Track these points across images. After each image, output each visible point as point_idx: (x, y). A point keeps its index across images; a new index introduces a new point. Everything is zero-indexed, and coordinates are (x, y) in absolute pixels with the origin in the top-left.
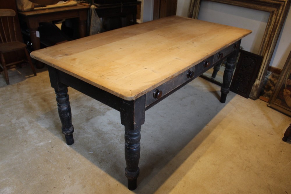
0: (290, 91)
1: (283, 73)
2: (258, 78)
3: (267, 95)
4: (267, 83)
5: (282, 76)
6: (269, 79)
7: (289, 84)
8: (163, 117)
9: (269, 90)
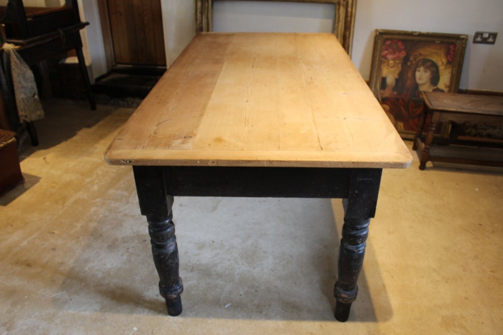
0: (388, 105)
7: (384, 97)
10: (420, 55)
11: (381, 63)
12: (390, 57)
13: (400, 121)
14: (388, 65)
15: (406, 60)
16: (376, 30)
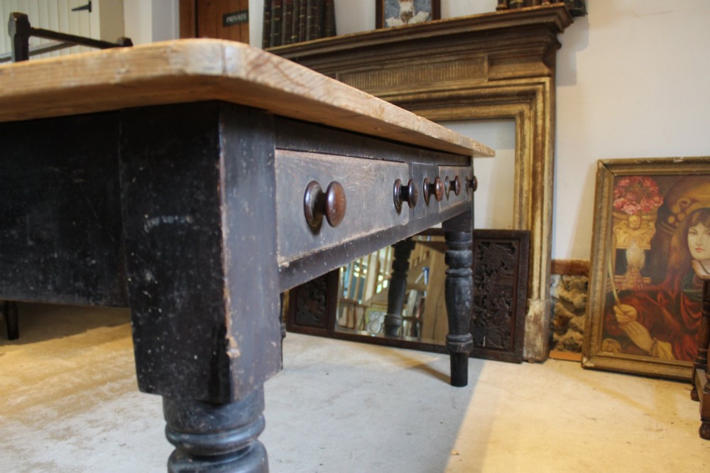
0: (632, 305)
1: (597, 263)
3: (565, 345)
4: (555, 310)
5: (597, 271)
6: (558, 297)
7: (624, 289)
9: (565, 332)
10: (694, 201)
11: (612, 222)
12: (629, 209)
13: (664, 340)
14: (628, 226)
15: (664, 212)
16: (600, 161)
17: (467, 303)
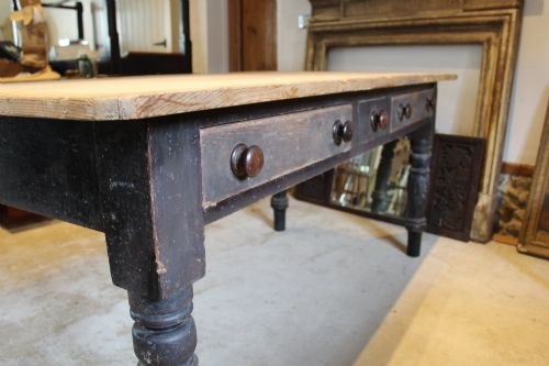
2: (485, 190)
6: (506, 192)
8: (272, 303)
9: (510, 220)
17: (423, 196)
